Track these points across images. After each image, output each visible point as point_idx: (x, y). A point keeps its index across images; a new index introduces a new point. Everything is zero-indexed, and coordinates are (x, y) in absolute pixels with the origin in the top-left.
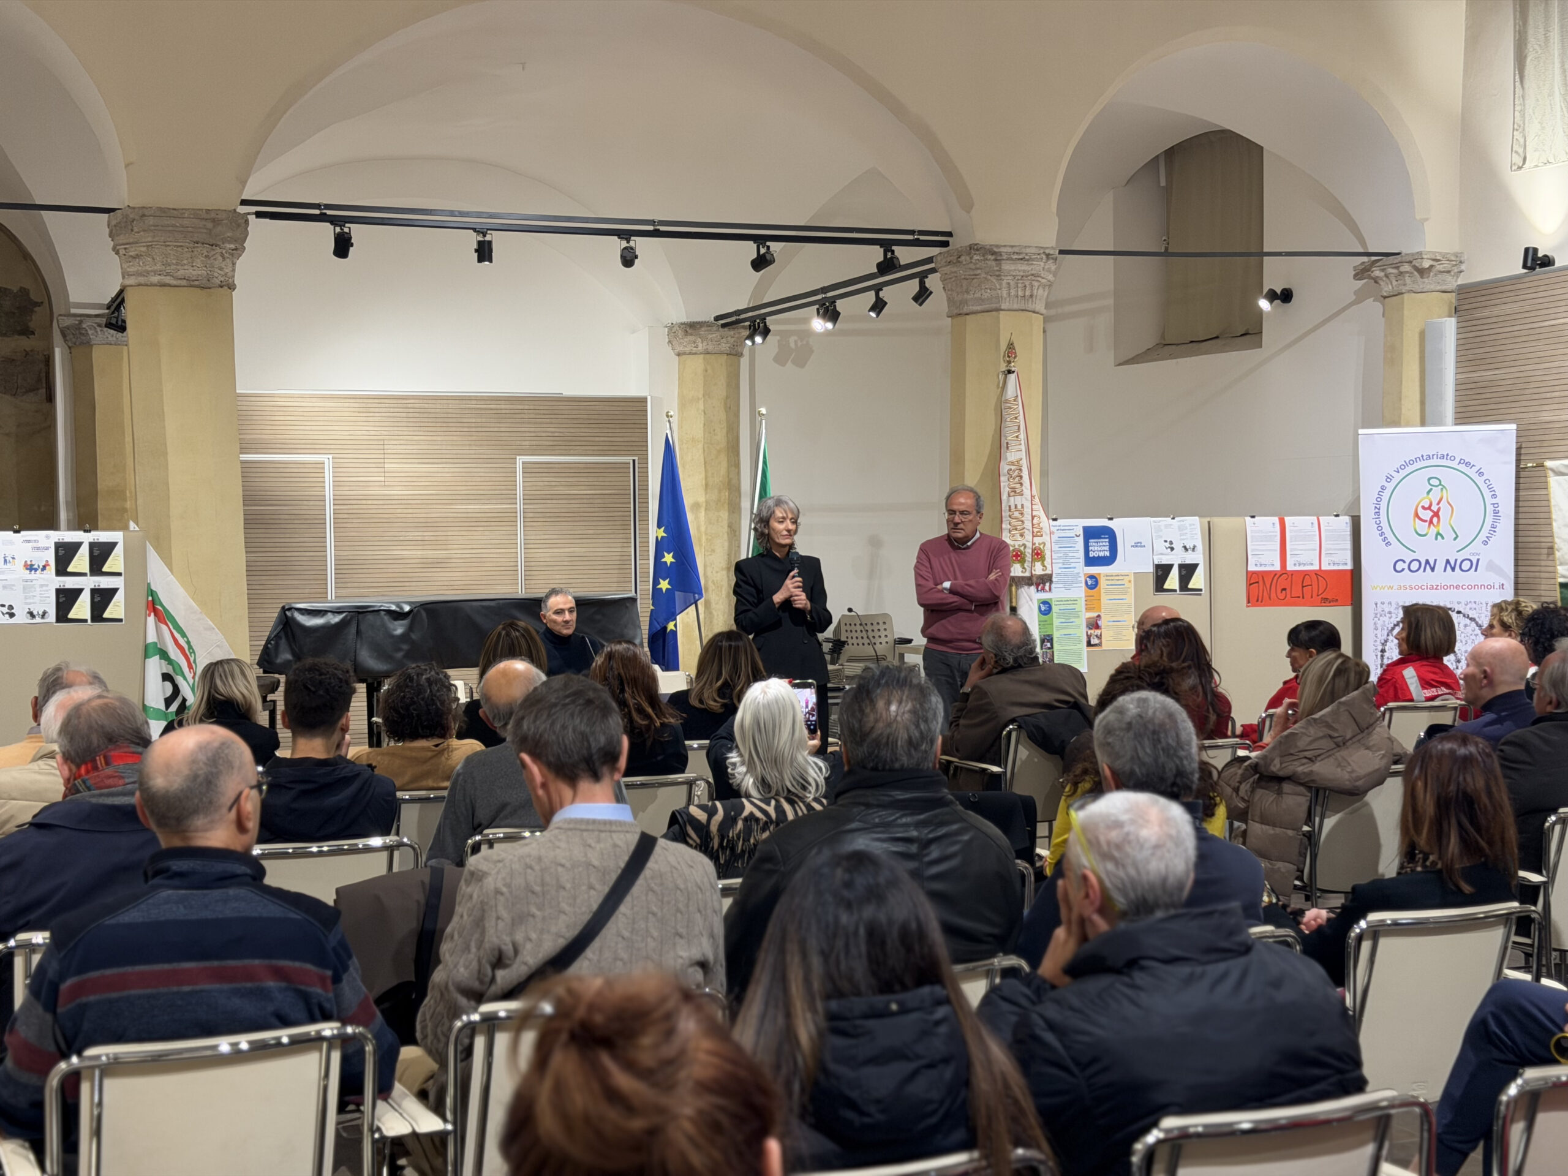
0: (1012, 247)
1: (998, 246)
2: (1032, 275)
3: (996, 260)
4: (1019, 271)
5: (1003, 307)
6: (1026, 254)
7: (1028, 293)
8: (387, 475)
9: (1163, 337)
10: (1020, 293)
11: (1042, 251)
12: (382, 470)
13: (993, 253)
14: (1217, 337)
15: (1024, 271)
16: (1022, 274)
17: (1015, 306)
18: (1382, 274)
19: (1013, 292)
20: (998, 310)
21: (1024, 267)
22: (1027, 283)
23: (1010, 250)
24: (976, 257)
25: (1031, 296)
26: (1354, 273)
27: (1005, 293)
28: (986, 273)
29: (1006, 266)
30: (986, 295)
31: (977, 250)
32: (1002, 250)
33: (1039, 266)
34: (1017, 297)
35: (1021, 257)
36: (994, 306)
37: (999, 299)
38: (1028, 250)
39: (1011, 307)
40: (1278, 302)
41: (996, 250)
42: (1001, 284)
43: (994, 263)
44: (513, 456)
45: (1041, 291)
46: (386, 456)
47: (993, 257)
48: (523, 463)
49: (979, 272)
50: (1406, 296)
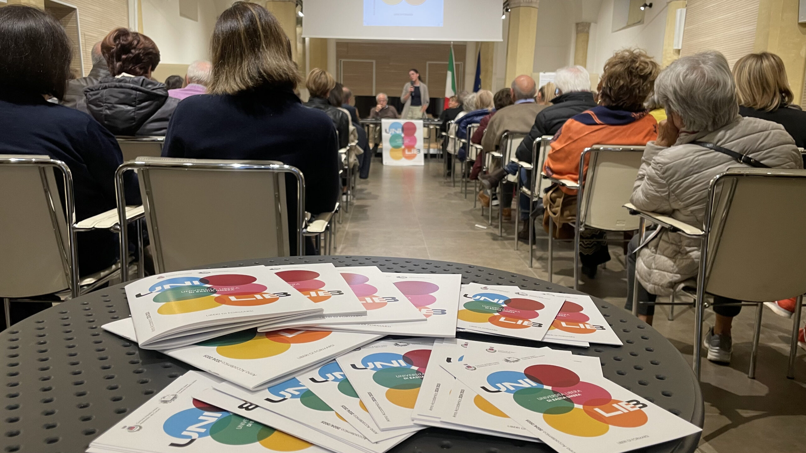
8: (390, 66)
9: (627, 23)
17: (525, 5)
20: (520, 6)
25: (531, 2)
34: (526, 2)
36: (518, 5)
40: (647, 8)
44: (425, 61)
46: (390, 61)
48: (429, 64)
50: (673, 2)
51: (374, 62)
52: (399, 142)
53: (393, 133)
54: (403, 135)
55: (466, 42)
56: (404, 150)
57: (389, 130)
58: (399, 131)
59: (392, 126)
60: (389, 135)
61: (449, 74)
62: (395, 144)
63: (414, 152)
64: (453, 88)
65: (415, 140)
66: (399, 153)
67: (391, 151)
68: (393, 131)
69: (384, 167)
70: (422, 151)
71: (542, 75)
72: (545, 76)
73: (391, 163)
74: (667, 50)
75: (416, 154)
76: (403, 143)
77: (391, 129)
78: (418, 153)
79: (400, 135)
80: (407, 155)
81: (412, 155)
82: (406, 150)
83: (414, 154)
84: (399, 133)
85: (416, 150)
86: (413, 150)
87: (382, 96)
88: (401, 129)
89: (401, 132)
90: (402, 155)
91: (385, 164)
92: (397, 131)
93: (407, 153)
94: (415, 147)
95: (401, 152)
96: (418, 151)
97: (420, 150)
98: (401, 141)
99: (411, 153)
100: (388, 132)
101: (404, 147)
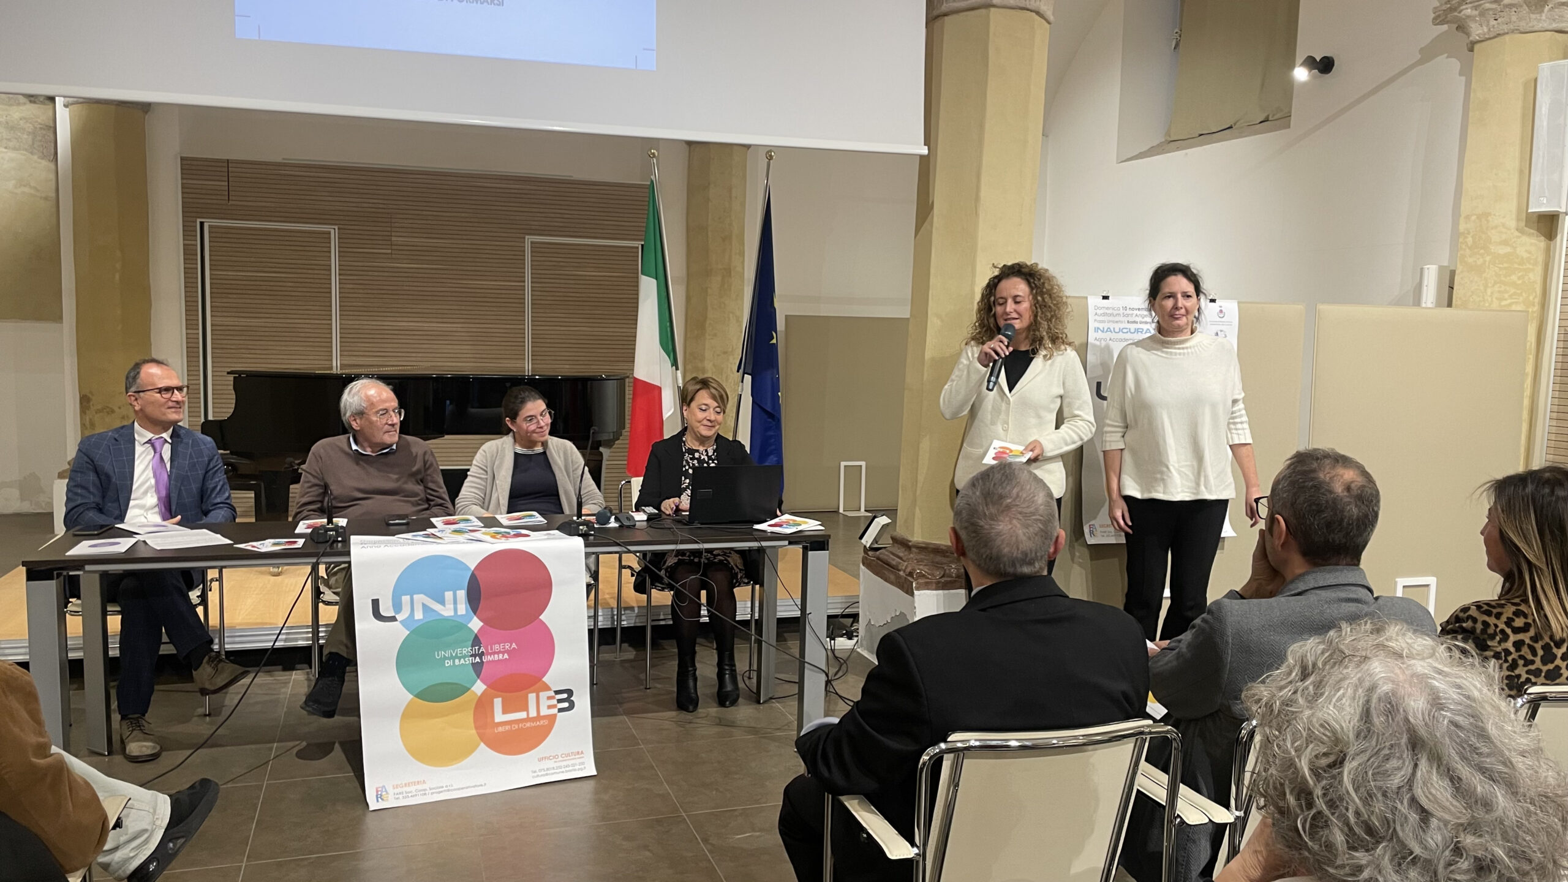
5: (994, 2)
8: (394, 247)
9: (1168, 134)
12: (389, 243)
14: (1231, 127)
17: (1012, 3)
18: (1476, 13)
20: (989, 6)
26: (1433, 15)
36: (982, 2)
40: (1315, 72)
44: (522, 235)
46: (394, 229)
48: (532, 243)
50: (1507, 37)
51: (332, 231)
52: (457, 662)
53: (419, 615)
54: (476, 624)
56: (483, 706)
57: (397, 606)
58: (456, 607)
60: (397, 633)
61: (648, 290)
62: (430, 677)
63: (541, 705)
64: (667, 344)
65: (544, 647)
66: (456, 722)
67: (408, 715)
68: (416, 610)
69: (370, 822)
70: (583, 701)
71: (1097, 308)
72: (1108, 308)
73: (413, 788)
74: (1486, 215)
75: (552, 719)
76: (478, 668)
77: (406, 599)
78: (561, 710)
79: (456, 626)
80: (501, 729)
81: (528, 725)
82: (498, 702)
83: (539, 717)
84: (452, 613)
85: (549, 698)
86: (532, 697)
87: (372, 392)
88: (462, 594)
89: (463, 608)
90: (474, 732)
91: (379, 797)
92: (442, 602)
93: (499, 717)
94: (544, 679)
95: (468, 717)
96: (565, 696)
97: (570, 692)
98: (464, 657)
99: (522, 715)
100: (392, 614)
101: (484, 687)
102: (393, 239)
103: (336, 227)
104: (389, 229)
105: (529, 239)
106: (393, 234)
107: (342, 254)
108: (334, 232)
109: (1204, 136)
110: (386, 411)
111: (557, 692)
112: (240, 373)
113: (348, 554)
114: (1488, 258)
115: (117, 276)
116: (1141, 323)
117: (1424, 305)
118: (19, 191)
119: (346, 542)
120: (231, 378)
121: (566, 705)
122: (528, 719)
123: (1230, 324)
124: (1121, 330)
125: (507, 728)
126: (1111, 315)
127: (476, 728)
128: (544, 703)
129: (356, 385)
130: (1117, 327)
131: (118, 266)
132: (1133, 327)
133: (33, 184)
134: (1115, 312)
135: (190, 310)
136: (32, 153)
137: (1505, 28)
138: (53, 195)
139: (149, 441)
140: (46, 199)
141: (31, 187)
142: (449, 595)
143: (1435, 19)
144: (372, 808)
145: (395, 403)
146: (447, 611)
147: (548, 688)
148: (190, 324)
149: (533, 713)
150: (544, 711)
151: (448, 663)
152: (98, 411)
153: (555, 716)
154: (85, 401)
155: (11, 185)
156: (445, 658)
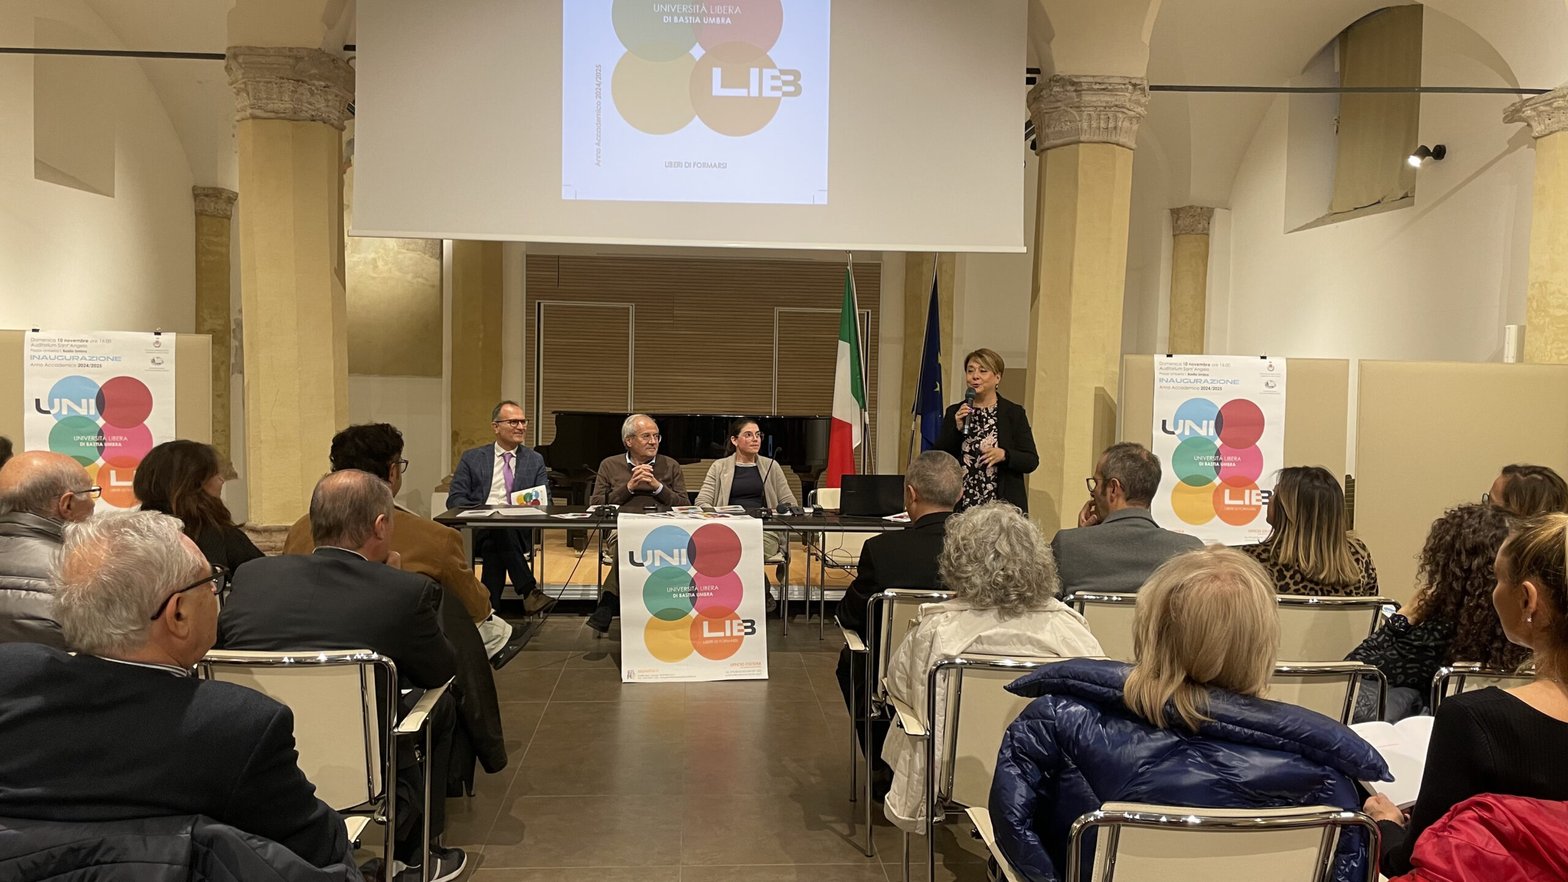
0: (1094, 77)
1: (1077, 77)
2: (1116, 106)
3: (1076, 91)
4: (1102, 102)
5: (1082, 139)
6: (1110, 84)
7: (1111, 125)
8: (675, 318)
9: (1331, 207)
10: (1103, 125)
11: (1127, 81)
12: (671, 315)
13: (1073, 83)
14: (1379, 202)
15: (1107, 102)
16: (1104, 104)
17: (1096, 138)
18: (1534, 113)
19: (1094, 125)
20: (1079, 142)
21: (1106, 98)
22: (1110, 115)
23: (1091, 80)
24: (1055, 89)
25: (1115, 128)
26: (1503, 116)
27: (1085, 125)
28: (1066, 105)
29: (1087, 98)
30: (1065, 128)
31: (1057, 81)
32: (1081, 80)
33: (1125, 97)
34: (1099, 128)
35: (1103, 87)
36: (1072, 138)
37: (1078, 131)
38: (1111, 80)
39: (1091, 139)
40: (1429, 158)
41: (1075, 80)
42: (1080, 116)
43: (1074, 94)
44: (772, 307)
45: (1126, 124)
46: (675, 305)
47: (1073, 89)
48: (779, 312)
49: (1059, 104)
50: (1558, 134)
51: (631, 307)
52: (681, 596)
53: (657, 564)
54: (692, 572)
55: (878, 254)
56: (696, 625)
57: (645, 557)
58: (680, 559)
59: (655, 540)
60: (644, 573)
61: (844, 349)
62: (664, 604)
63: (734, 629)
64: (858, 391)
65: (736, 589)
66: (679, 634)
67: (649, 627)
68: (656, 560)
69: (624, 687)
70: (761, 628)
71: (1161, 363)
72: (1171, 364)
73: (650, 674)
74: (1546, 282)
75: (741, 639)
76: (693, 601)
77: (650, 552)
78: (746, 634)
79: (681, 572)
80: (707, 642)
81: (725, 641)
82: (706, 624)
83: (732, 637)
84: (678, 564)
85: (739, 625)
86: (728, 623)
87: (642, 423)
88: (684, 551)
89: (685, 560)
90: (690, 641)
91: (629, 676)
92: (672, 556)
93: (706, 634)
94: (736, 611)
95: (687, 632)
96: (749, 624)
97: (753, 622)
98: (685, 593)
99: (721, 634)
100: (640, 561)
101: (697, 613)
102: (675, 312)
103: (634, 304)
104: (672, 305)
105: (777, 310)
106: (675, 308)
107: (637, 325)
108: (632, 308)
109: (1358, 210)
110: (648, 435)
111: (744, 621)
112: (559, 412)
113: (616, 522)
114: (1547, 320)
115: (480, 343)
116: (1200, 375)
117: (1506, 360)
118: (415, 281)
119: (616, 516)
120: (554, 416)
121: (750, 630)
122: (725, 637)
123: (1279, 375)
124: (1182, 381)
125: (711, 641)
126: (1173, 369)
127: (692, 639)
128: (736, 628)
129: (631, 418)
130: (1179, 378)
131: (481, 336)
132: (1193, 378)
133: (424, 276)
134: (1177, 367)
135: (529, 369)
136: (425, 254)
137: (1555, 127)
138: (437, 283)
139: (502, 455)
140: (433, 286)
141: (423, 278)
142: (676, 551)
143: (1504, 119)
144: (623, 681)
145: (657, 431)
146: (675, 562)
147: (738, 618)
148: (529, 379)
149: (728, 634)
150: (736, 633)
151: (675, 596)
152: (463, 443)
153: (742, 637)
154: (455, 436)
155: (409, 277)
156: (673, 592)
